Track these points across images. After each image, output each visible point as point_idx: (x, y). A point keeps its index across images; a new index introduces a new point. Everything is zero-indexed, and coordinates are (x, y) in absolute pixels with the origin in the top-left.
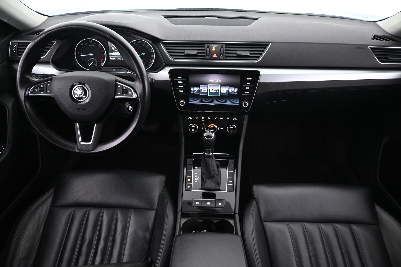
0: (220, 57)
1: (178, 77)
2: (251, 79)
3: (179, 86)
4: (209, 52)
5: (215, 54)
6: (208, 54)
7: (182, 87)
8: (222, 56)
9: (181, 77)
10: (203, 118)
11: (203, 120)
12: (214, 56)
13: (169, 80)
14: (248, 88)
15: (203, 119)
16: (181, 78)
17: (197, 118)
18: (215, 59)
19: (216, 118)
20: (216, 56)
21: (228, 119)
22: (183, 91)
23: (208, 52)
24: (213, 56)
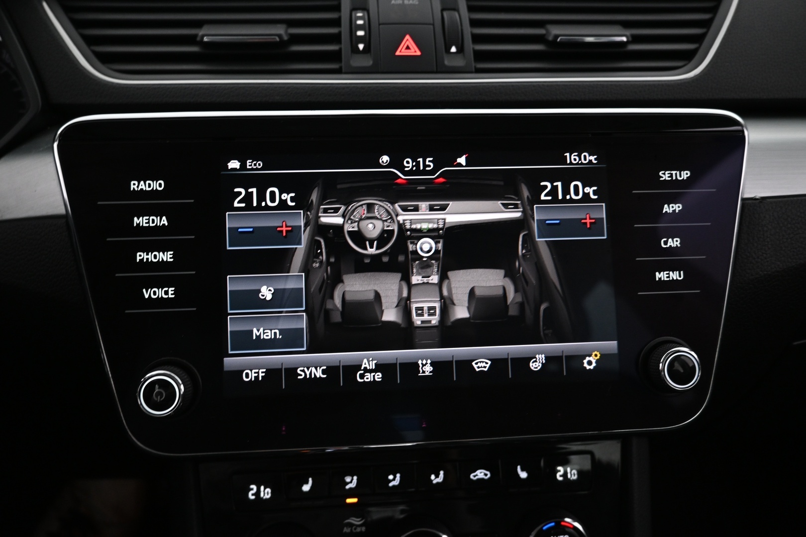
0: (445, 56)
1: (134, 185)
2: (685, 175)
3: (141, 256)
4: (367, 27)
5: (408, 37)
6: (361, 39)
7: (167, 256)
8: (453, 49)
9: (157, 185)
10: (352, 482)
11: (355, 500)
12: (401, 52)
13: (62, 211)
14: (674, 243)
15: (352, 493)
16: (154, 192)
17: (306, 488)
18: (409, 66)
19: (440, 479)
20: (415, 51)
21: (523, 475)
22: (171, 290)
23: (360, 28)
24: (398, 53)
